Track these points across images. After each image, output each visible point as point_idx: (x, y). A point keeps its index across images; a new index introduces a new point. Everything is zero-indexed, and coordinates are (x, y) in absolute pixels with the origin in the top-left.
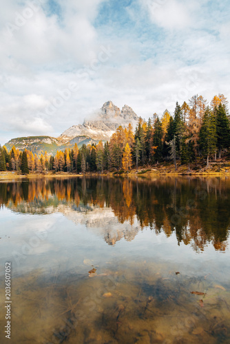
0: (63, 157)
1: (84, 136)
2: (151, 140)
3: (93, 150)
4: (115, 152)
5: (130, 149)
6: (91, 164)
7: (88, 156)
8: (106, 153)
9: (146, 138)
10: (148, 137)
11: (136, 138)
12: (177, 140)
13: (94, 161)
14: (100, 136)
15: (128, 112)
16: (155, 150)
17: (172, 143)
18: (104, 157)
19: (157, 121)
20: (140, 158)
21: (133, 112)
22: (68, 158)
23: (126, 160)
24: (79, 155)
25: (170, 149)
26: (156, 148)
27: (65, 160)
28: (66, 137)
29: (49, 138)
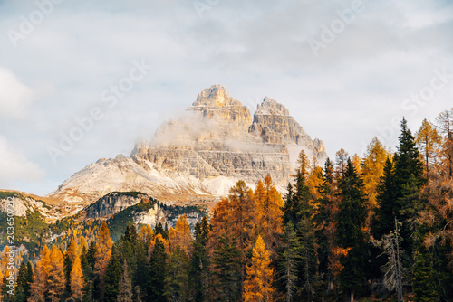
0: (61, 265)
1: (134, 194)
2: (331, 228)
3: (159, 246)
4: (223, 262)
5: (267, 254)
6: (150, 291)
7: (141, 264)
8: (196, 261)
9: (318, 219)
10: (323, 215)
11: (285, 220)
12: (405, 233)
13: (160, 285)
14: (184, 192)
15: (275, 118)
16: (342, 258)
17: (388, 242)
18: (192, 274)
19: (350, 170)
20: (299, 283)
21: (290, 120)
22: (77, 269)
23: (256, 289)
24: (113, 261)
25: (385, 258)
26: (345, 252)
27: (68, 276)
28: (76, 194)
29: (21, 196)
